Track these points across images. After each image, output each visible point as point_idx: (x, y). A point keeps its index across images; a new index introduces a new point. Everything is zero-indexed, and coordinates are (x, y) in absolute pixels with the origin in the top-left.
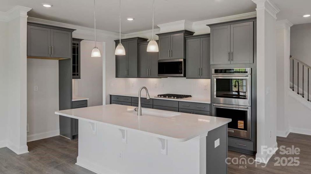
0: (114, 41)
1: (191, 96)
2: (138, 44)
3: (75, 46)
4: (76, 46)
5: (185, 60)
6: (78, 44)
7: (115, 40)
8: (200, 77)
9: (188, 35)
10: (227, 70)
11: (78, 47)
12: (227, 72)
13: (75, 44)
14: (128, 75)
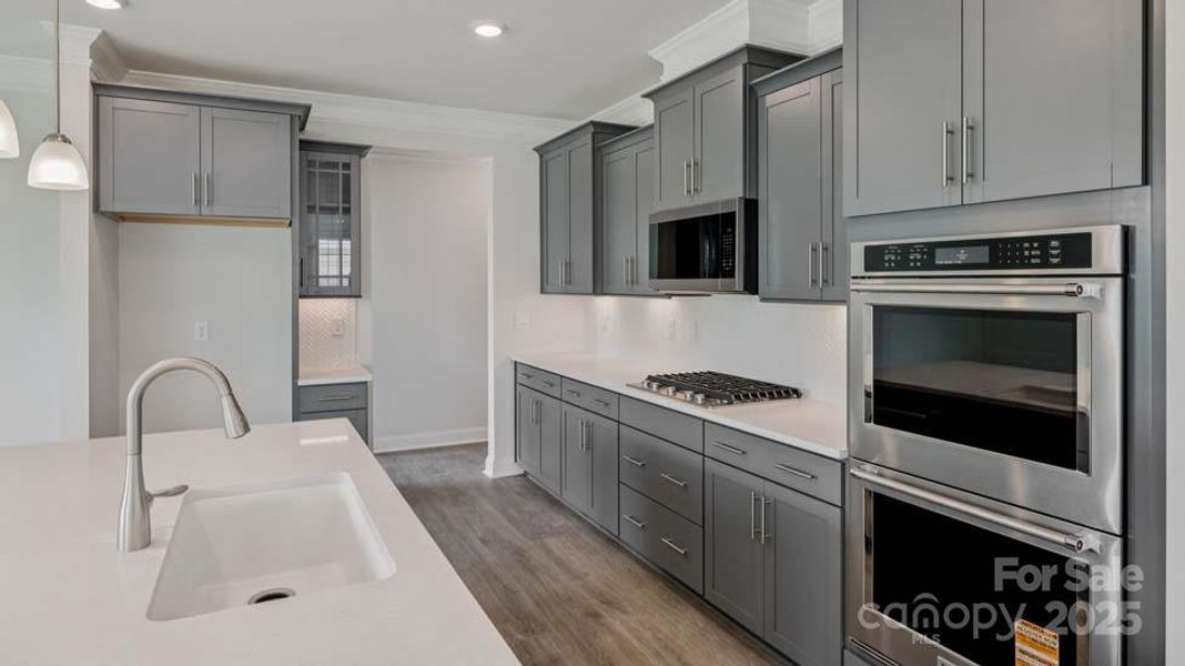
0: (535, 149)
1: (796, 393)
2: (596, 151)
3: (335, 171)
4: (341, 172)
5: (751, 206)
6: (347, 166)
7: (535, 146)
8: (818, 297)
9: (764, 69)
10: (939, 252)
11: (348, 176)
12: (938, 262)
13: (338, 164)
14: (569, 282)
